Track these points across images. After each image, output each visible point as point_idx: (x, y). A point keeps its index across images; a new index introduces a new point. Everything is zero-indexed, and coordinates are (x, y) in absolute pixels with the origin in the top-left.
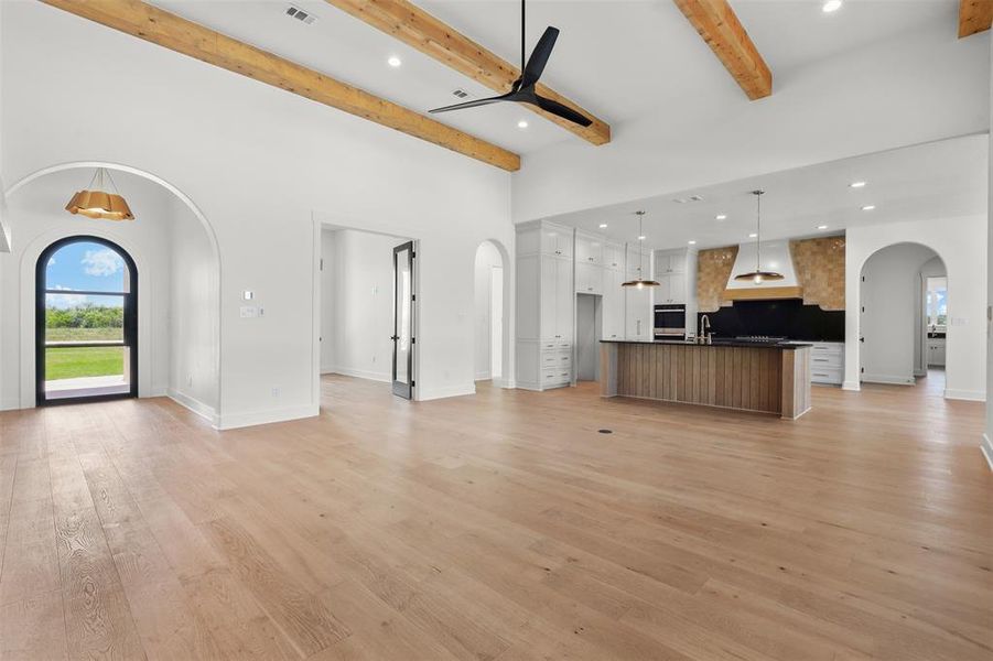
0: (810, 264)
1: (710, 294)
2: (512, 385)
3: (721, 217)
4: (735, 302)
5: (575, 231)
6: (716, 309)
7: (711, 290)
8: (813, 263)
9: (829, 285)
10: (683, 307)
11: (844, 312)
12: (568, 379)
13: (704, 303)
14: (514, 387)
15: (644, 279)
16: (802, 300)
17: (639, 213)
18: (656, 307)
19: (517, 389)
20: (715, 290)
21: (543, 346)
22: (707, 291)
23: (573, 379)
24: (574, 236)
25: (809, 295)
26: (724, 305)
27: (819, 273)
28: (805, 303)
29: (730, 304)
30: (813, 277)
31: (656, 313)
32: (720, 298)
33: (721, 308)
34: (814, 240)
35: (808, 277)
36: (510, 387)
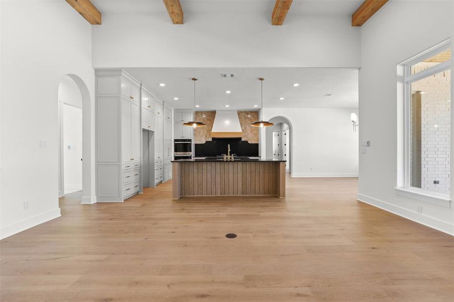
0: (244, 122)
1: (201, 135)
2: (93, 200)
3: (228, 92)
4: (213, 139)
5: (141, 85)
6: (204, 142)
7: (202, 132)
8: (245, 122)
9: (251, 132)
10: (190, 140)
11: (258, 144)
12: (138, 189)
13: (198, 139)
14: (96, 202)
15: (198, 121)
16: (240, 138)
17: (194, 79)
18: (176, 140)
19: (97, 203)
20: (204, 132)
21: (123, 167)
22: (200, 133)
23: (140, 189)
24: (141, 88)
25: (244, 136)
26: (208, 140)
27: (247, 126)
28: (242, 140)
29: (210, 140)
30: (245, 128)
31: (175, 144)
32: (206, 136)
33: (207, 141)
34: (245, 112)
35: (243, 128)
36: (92, 203)
